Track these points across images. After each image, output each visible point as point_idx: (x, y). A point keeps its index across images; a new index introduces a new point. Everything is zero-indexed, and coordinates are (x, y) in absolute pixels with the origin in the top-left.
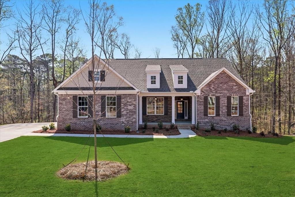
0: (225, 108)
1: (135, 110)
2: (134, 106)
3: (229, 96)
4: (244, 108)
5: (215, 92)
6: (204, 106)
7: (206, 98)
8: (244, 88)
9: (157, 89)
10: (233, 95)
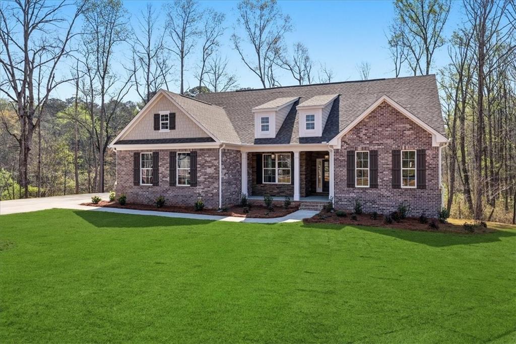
0: (387, 172)
1: (217, 175)
2: (215, 167)
3: (395, 151)
4: (427, 172)
5: (368, 142)
6: (347, 169)
7: (351, 154)
8: (427, 133)
9: (271, 139)
10: (403, 148)
